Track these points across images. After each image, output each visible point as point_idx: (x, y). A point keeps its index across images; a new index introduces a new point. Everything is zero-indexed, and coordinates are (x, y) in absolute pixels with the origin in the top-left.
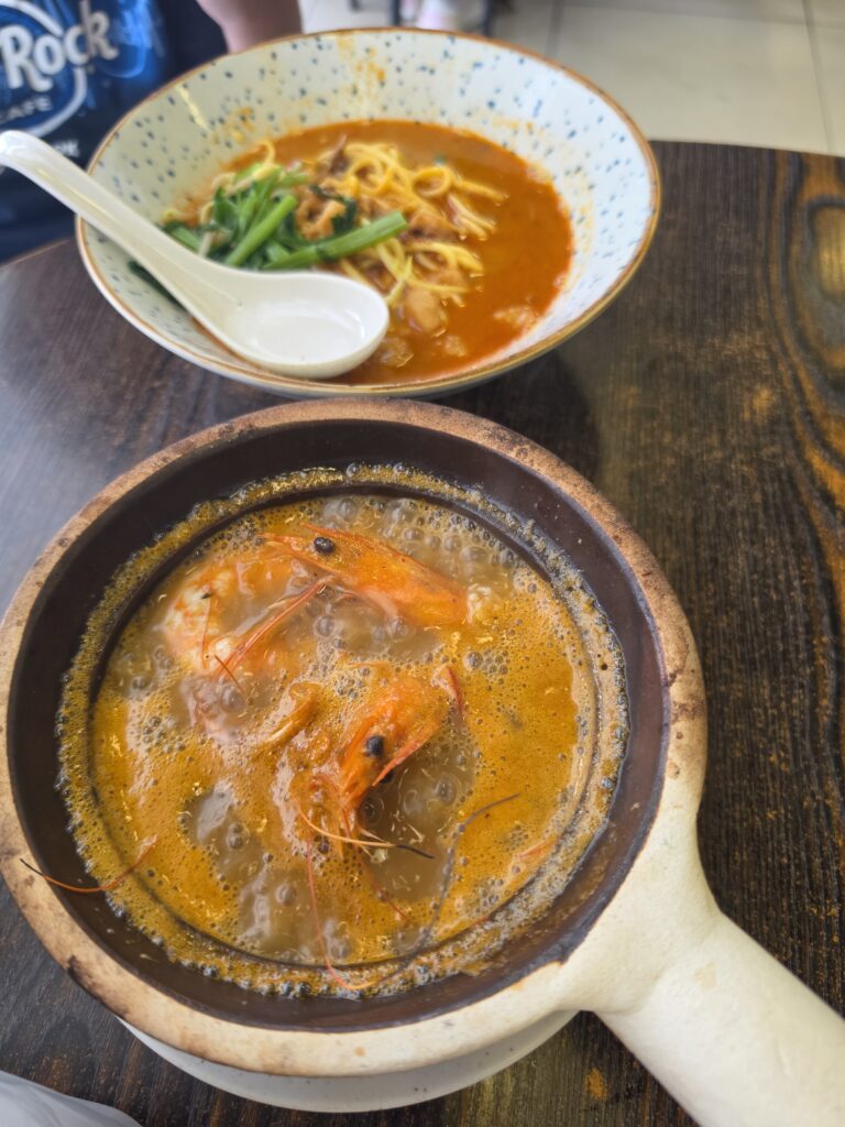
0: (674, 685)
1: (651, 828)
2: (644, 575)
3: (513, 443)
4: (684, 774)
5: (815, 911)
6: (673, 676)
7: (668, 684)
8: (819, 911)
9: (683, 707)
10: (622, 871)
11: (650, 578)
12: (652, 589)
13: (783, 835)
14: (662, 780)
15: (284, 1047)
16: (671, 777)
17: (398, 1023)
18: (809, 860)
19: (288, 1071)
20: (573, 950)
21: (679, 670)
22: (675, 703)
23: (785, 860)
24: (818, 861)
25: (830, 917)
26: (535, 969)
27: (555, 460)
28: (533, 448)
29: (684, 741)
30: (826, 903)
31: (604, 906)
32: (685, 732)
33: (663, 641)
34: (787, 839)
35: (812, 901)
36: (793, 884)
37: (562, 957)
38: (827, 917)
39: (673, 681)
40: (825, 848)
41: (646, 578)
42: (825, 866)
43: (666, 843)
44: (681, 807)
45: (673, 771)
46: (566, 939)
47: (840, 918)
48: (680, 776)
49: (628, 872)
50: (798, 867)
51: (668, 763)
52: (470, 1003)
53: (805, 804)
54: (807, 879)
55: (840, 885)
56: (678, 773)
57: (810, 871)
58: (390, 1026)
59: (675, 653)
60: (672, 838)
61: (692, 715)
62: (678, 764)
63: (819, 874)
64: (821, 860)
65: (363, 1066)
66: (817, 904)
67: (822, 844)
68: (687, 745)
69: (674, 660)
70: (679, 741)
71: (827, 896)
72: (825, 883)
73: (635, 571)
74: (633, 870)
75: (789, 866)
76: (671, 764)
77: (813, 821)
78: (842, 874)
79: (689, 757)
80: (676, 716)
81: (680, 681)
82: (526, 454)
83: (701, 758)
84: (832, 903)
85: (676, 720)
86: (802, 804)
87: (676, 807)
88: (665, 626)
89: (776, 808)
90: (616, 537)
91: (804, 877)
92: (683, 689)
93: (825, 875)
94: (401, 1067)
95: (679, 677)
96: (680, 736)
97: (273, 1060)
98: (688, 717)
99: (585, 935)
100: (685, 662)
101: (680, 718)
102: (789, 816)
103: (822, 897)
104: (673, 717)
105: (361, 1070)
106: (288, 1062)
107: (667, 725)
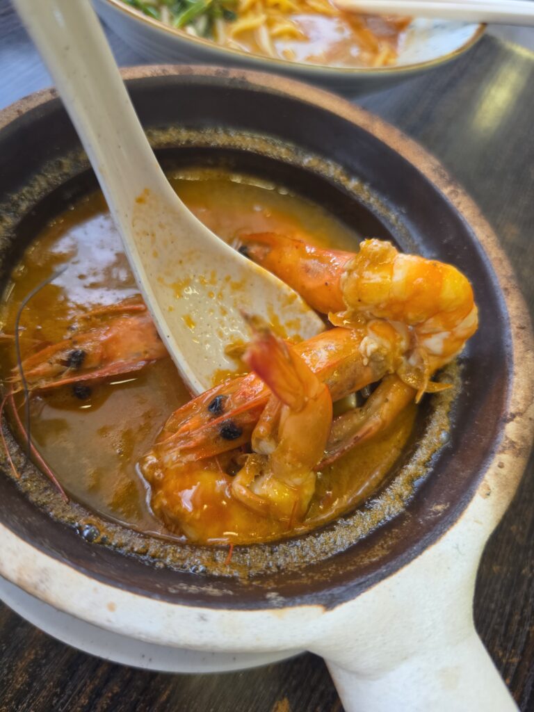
0: (511, 423)
1: (448, 529)
2: (517, 327)
3: (449, 183)
4: (493, 498)
5: (501, 654)
6: (513, 416)
7: (507, 421)
8: (504, 656)
9: (513, 443)
10: (410, 555)
11: (522, 331)
12: (520, 341)
13: (498, 587)
14: (472, 495)
15: (45, 571)
16: (481, 495)
17: (157, 596)
18: (511, 615)
19: (38, 593)
20: (341, 603)
21: (520, 414)
22: (507, 438)
23: (493, 606)
24: (517, 618)
25: (510, 663)
26: (300, 604)
27: (477, 211)
28: (464, 194)
29: (504, 471)
30: (511, 652)
31: (383, 577)
32: (507, 464)
33: (515, 385)
34: (501, 590)
35: (501, 645)
36: (492, 626)
37: (329, 604)
38: (507, 663)
39: (511, 420)
40: (526, 610)
41: (519, 331)
42: (521, 623)
43: (457, 548)
44: (481, 523)
45: (485, 491)
46: (336, 591)
47: (518, 667)
48: (489, 498)
49: (415, 557)
50: (501, 615)
51: (483, 483)
52: (230, 609)
53: (524, 571)
54: (503, 627)
55: (526, 643)
56: (488, 495)
57: (508, 623)
58: (149, 596)
59: (521, 399)
60: (464, 545)
61: (518, 454)
62: (491, 488)
63: (514, 627)
64: (519, 618)
65: (109, 621)
66: (505, 649)
67: (524, 607)
68: (505, 476)
69: (519, 403)
70: (499, 469)
71: (514, 647)
72: (517, 636)
73: (511, 321)
74: (420, 557)
75: (494, 612)
76: (485, 484)
77: (524, 587)
78: (531, 635)
79: (503, 486)
80: (504, 448)
81: (518, 422)
82: (457, 196)
83: (512, 491)
84: (515, 654)
85: (502, 452)
86: (521, 570)
87: (476, 521)
88: (521, 374)
89: (501, 564)
90: (506, 289)
91: (502, 624)
92: (517, 430)
93: (518, 630)
94: (143, 637)
95: (518, 419)
96: (501, 466)
97: (30, 579)
98: (514, 453)
99: (358, 594)
100: (527, 409)
101: (506, 451)
102: (508, 575)
103: (510, 645)
104: (500, 448)
105: (105, 623)
106: (42, 587)
107: (493, 452)
